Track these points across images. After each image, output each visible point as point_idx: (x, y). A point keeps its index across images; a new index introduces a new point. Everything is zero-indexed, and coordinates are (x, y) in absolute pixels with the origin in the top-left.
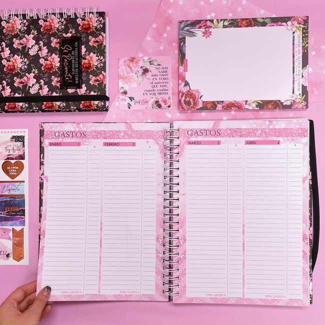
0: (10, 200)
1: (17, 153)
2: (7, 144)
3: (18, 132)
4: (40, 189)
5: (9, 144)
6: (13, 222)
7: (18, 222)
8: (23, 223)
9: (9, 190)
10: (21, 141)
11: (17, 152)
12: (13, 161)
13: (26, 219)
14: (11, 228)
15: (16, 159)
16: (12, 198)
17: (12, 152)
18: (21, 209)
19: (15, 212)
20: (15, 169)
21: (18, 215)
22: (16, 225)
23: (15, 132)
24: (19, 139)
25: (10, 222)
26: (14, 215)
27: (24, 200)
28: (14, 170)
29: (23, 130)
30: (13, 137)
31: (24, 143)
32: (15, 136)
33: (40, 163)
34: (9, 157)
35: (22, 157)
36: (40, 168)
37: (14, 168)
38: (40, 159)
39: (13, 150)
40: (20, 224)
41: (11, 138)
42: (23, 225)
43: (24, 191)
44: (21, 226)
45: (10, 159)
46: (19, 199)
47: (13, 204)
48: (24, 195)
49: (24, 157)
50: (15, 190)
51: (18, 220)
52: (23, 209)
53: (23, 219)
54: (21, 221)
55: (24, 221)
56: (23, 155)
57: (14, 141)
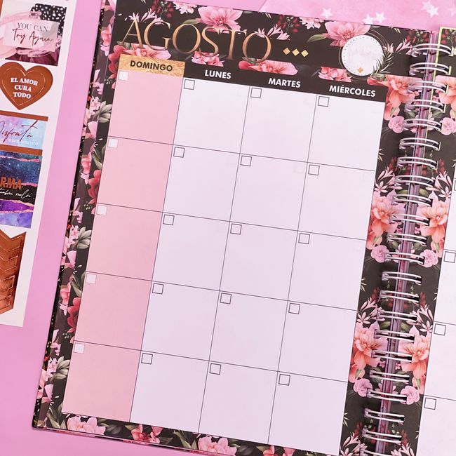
0: (3, 160)
1: (41, 47)
2: (20, 22)
5: (25, 22)
6: (2, 213)
7: (14, 217)
8: (26, 220)
9: (7, 134)
10: (55, 20)
11: (41, 44)
12: (27, 66)
13: (35, 211)
15: (35, 60)
16: (11, 154)
17: (27, 43)
18: (28, 184)
19: (11, 190)
20: (28, 85)
21: (18, 198)
22: (9, 223)
24: (54, 14)
26: (8, 197)
27: (39, 164)
28: (25, 88)
30: (39, 7)
31: (62, 24)
32: (43, 6)
34: (19, 52)
35: (52, 59)
37: (27, 81)
39: (32, 38)
40: (18, 220)
41: (33, 8)
42: (26, 224)
43: (42, 142)
44: (20, 226)
45: (20, 59)
46: (26, 160)
47: (9, 169)
48: (42, 151)
49: (55, 59)
50: (21, 137)
51: (14, 210)
52: (32, 185)
53: (28, 211)
54: (21, 215)
55: (31, 215)
56: (56, 55)
57: (39, 18)
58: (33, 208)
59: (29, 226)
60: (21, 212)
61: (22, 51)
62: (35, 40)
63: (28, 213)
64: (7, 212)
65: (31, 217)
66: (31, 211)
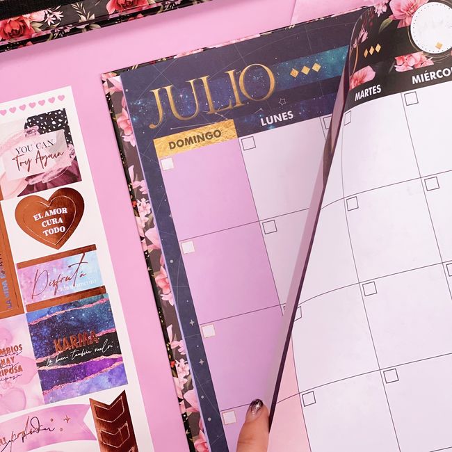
0: (63, 316)
1: (54, 167)
2: (18, 146)
3: (42, 103)
5: (22, 144)
6: (88, 380)
7: (103, 378)
8: (120, 376)
9: (55, 284)
10: (58, 129)
11: (52, 163)
12: (47, 194)
13: (124, 362)
14: (84, 400)
15: (53, 184)
16: (70, 305)
17: (36, 168)
18: (103, 332)
19: (87, 347)
20: (57, 216)
21: (99, 354)
22: (100, 388)
23: (32, 105)
24: (52, 121)
25: (77, 384)
26: (87, 358)
27: (108, 304)
28: (55, 221)
29: (55, 93)
30: (32, 121)
31: (67, 129)
32: (37, 117)
34: (31, 182)
35: (72, 174)
37: (54, 212)
39: (39, 160)
40: (110, 380)
41: (26, 125)
42: (120, 381)
43: (100, 277)
44: (114, 386)
45: (35, 189)
46: (90, 306)
47: (74, 324)
48: (103, 287)
49: (76, 173)
50: (73, 280)
51: (100, 370)
52: (110, 331)
53: (116, 364)
54: (111, 372)
55: (122, 368)
56: (75, 169)
57: (38, 133)
58: (121, 359)
59: (125, 382)
60: (109, 369)
61: (34, 179)
62: (44, 161)
63: (118, 367)
64: (93, 376)
65: (123, 371)
66: (121, 362)
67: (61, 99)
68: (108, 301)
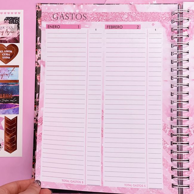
0: (2, 86)
1: (11, 36)
3: (12, 13)
4: (36, 74)
5: (2, 26)
6: (6, 110)
7: (11, 110)
8: (17, 111)
9: (2, 75)
10: (15, 23)
11: (11, 34)
12: (6, 45)
14: (3, 116)
15: (9, 42)
16: (5, 84)
17: (5, 35)
18: (15, 95)
19: (8, 99)
20: (8, 53)
21: (12, 102)
22: (9, 113)
23: (9, 13)
24: (14, 20)
25: (2, 110)
26: (7, 102)
29: (17, 11)
30: (7, 19)
31: (19, 24)
32: (9, 18)
33: (36, 46)
34: (2, 39)
35: (17, 40)
36: (37, 52)
37: (7, 51)
38: (37, 42)
39: (6, 32)
40: (13, 112)
41: (5, 19)
42: (16, 113)
43: (18, 77)
44: (14, 114)
45: (3, 42)
46: (12, 85)
47: (5, 90)
48: (18, 80)
50: (8, 76)
51: (10, 107)
52: (17, 95)
56: (18, 38)
57: (8, 23)
58: (18, 106)
59: (18, 114)
60: (14, 108)
62: (8, 33)
63: (17, 108)
64: (8, 109)
66: (18, 107)
67: (19, 13)
68: (19, 85)
